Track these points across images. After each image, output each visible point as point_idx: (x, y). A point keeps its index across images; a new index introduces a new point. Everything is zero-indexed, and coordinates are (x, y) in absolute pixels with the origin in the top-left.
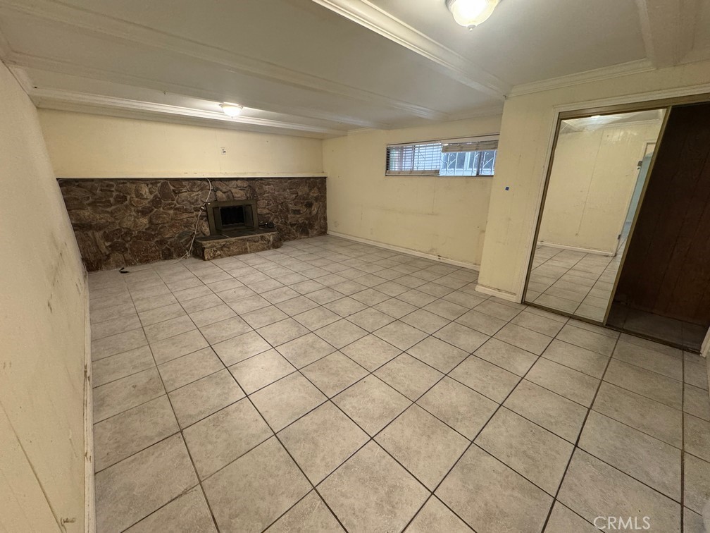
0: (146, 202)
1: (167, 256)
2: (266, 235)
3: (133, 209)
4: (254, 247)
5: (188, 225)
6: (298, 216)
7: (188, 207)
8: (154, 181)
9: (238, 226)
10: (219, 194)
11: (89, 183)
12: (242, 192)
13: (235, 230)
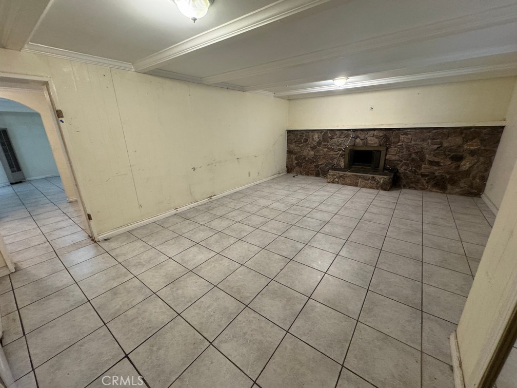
0: (315, 142)
1: (317, 175)
2: (377, 177)
3: (309, 146)
4: (363, 183)
5: (332, 159)
6: (435, 168)
7: (335, 148)
8: (321, 131)
9: (366, 166)
10: (358, 140)
11: (295, 132)
12: (377, 140)
13: (362, 168)
